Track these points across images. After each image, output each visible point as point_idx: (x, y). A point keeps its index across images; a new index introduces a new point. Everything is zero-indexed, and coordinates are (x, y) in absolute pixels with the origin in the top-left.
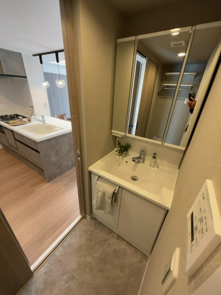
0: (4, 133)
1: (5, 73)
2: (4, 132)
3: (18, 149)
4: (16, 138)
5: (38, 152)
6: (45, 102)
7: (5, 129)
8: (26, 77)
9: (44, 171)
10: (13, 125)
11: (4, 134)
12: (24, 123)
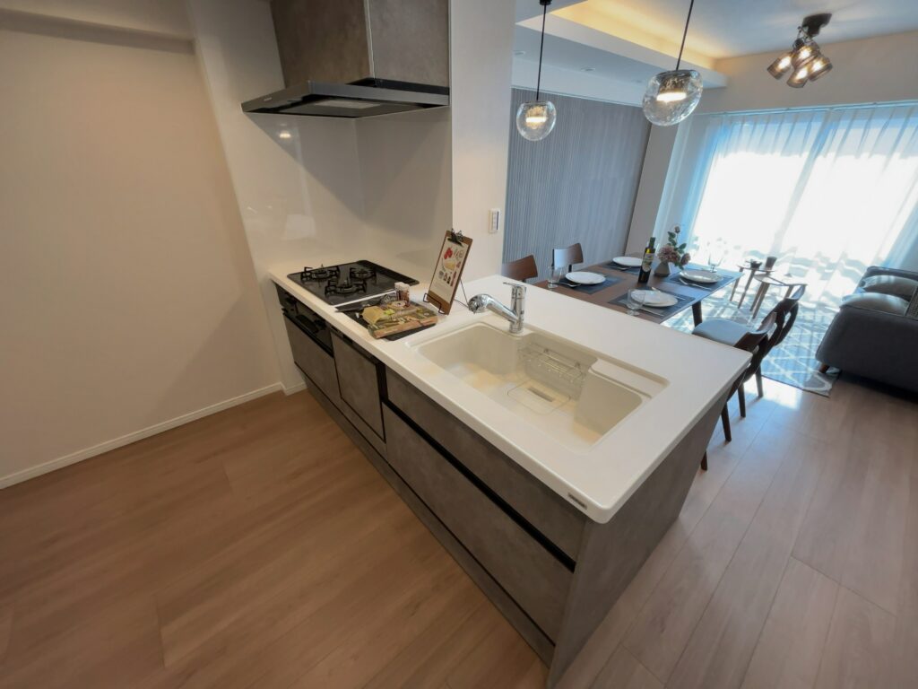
0: (331, 353)
1: (373, 75)
2: (332, 350)
3: (385, 441)
4: (391, 398)
5: (570, 565)
6: (494, 210)
7: (335, 339)
8: (445, 91)
9: (554, 645)
10: (386, 332)
11: (327, 356)
12: (424, 322)
